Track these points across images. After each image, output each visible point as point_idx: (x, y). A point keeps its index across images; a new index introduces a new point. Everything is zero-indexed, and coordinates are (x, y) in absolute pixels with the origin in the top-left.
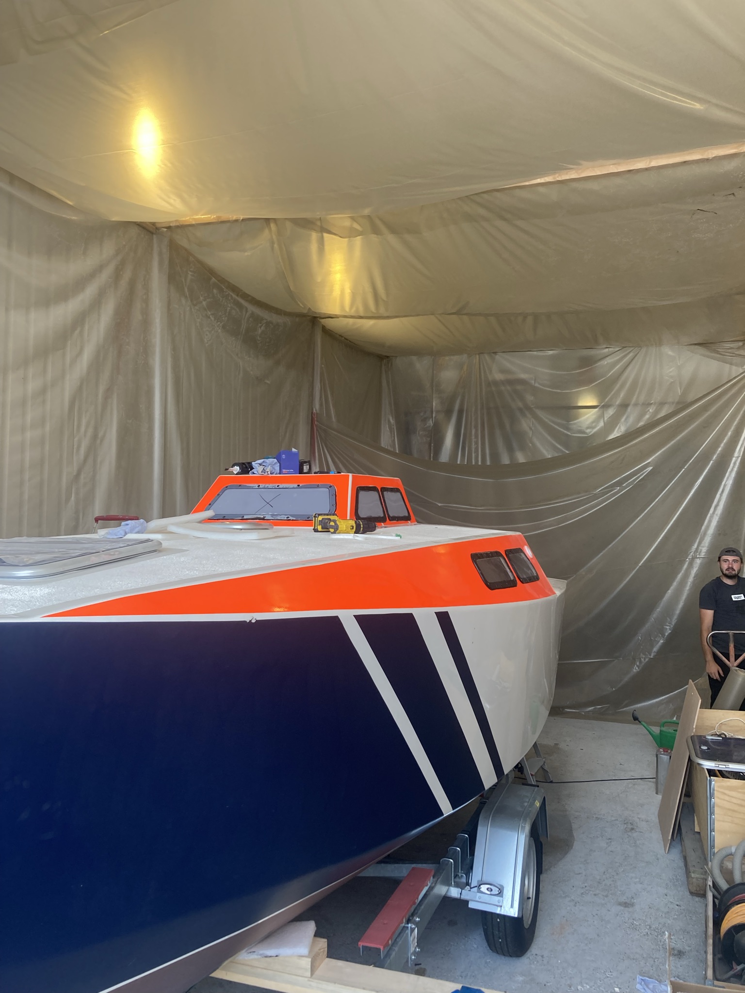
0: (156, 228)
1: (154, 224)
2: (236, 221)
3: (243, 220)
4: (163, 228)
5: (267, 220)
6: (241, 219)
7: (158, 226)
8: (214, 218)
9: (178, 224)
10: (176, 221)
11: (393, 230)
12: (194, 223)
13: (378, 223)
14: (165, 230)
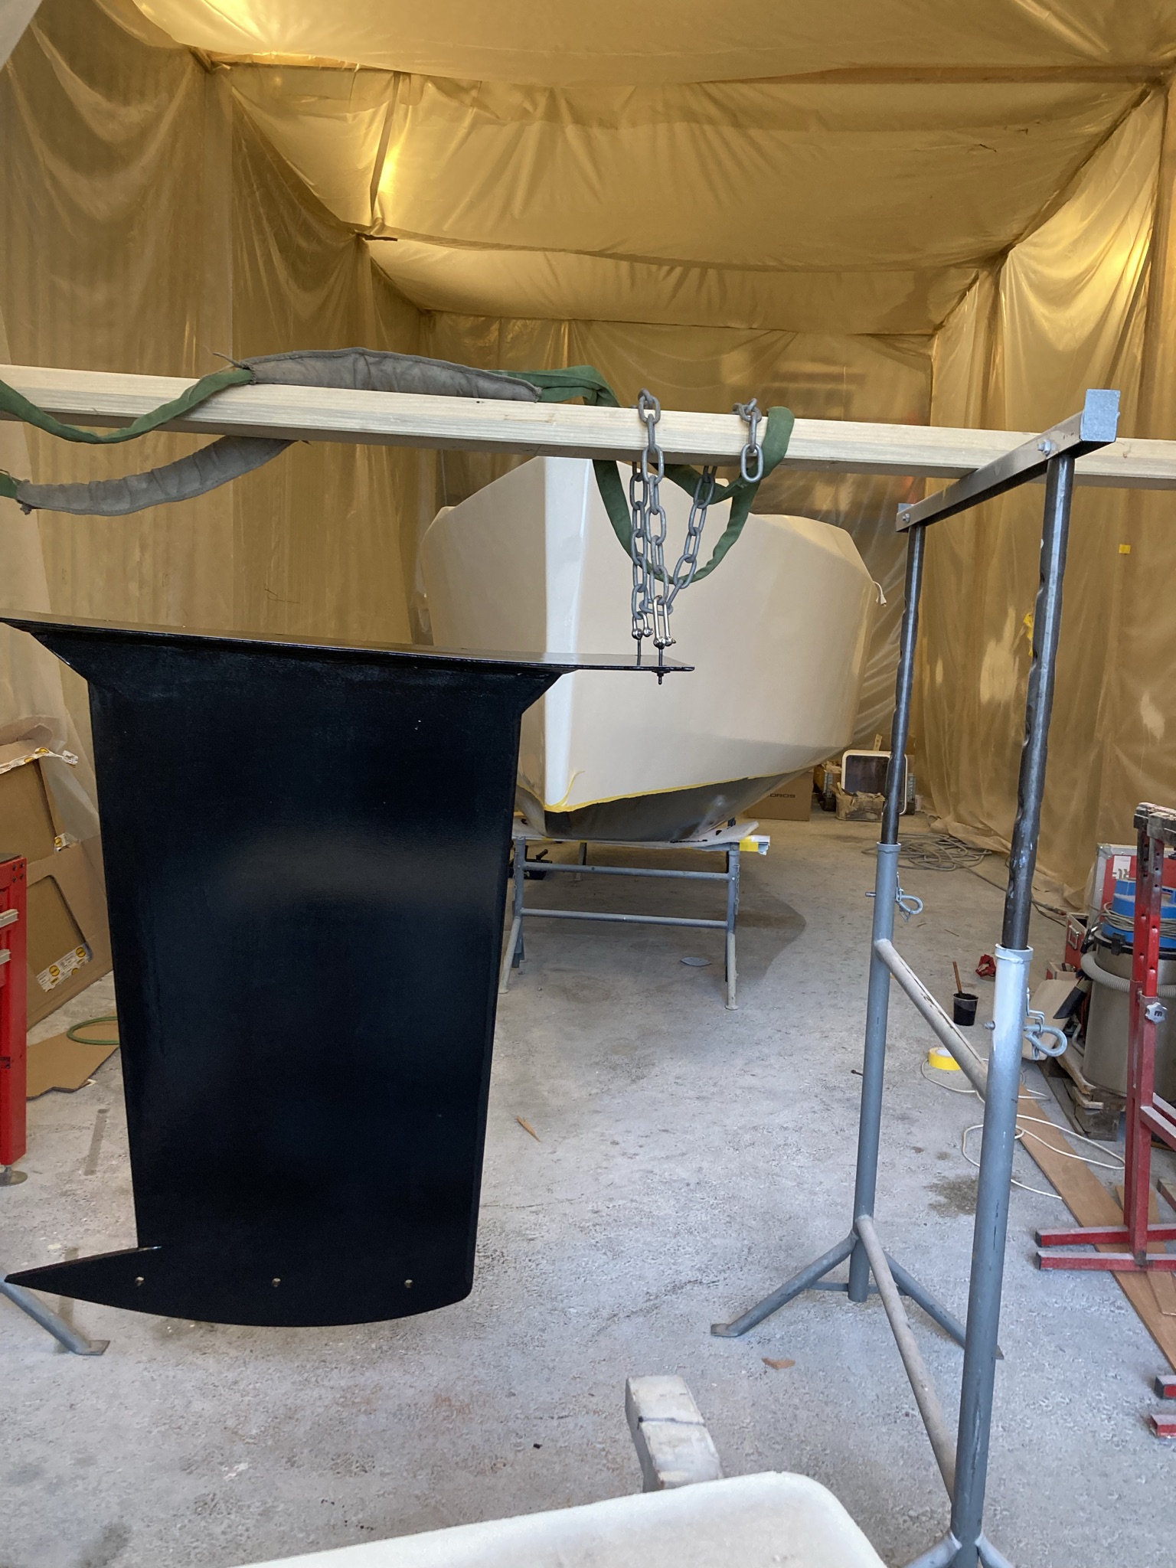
0: (214, 64)
1: (209, 54)
2: (350, 70)
3: (363, 69)
4: (226, 64)
5: (397, 74)
6: (358, 67)
7: (215, 59)
8: (312, 60)
9: (248, 61)
10: (246, 56)
11: (579, 120)
12: (276, 63)
13: (563, 104)
14: (228, 67)
